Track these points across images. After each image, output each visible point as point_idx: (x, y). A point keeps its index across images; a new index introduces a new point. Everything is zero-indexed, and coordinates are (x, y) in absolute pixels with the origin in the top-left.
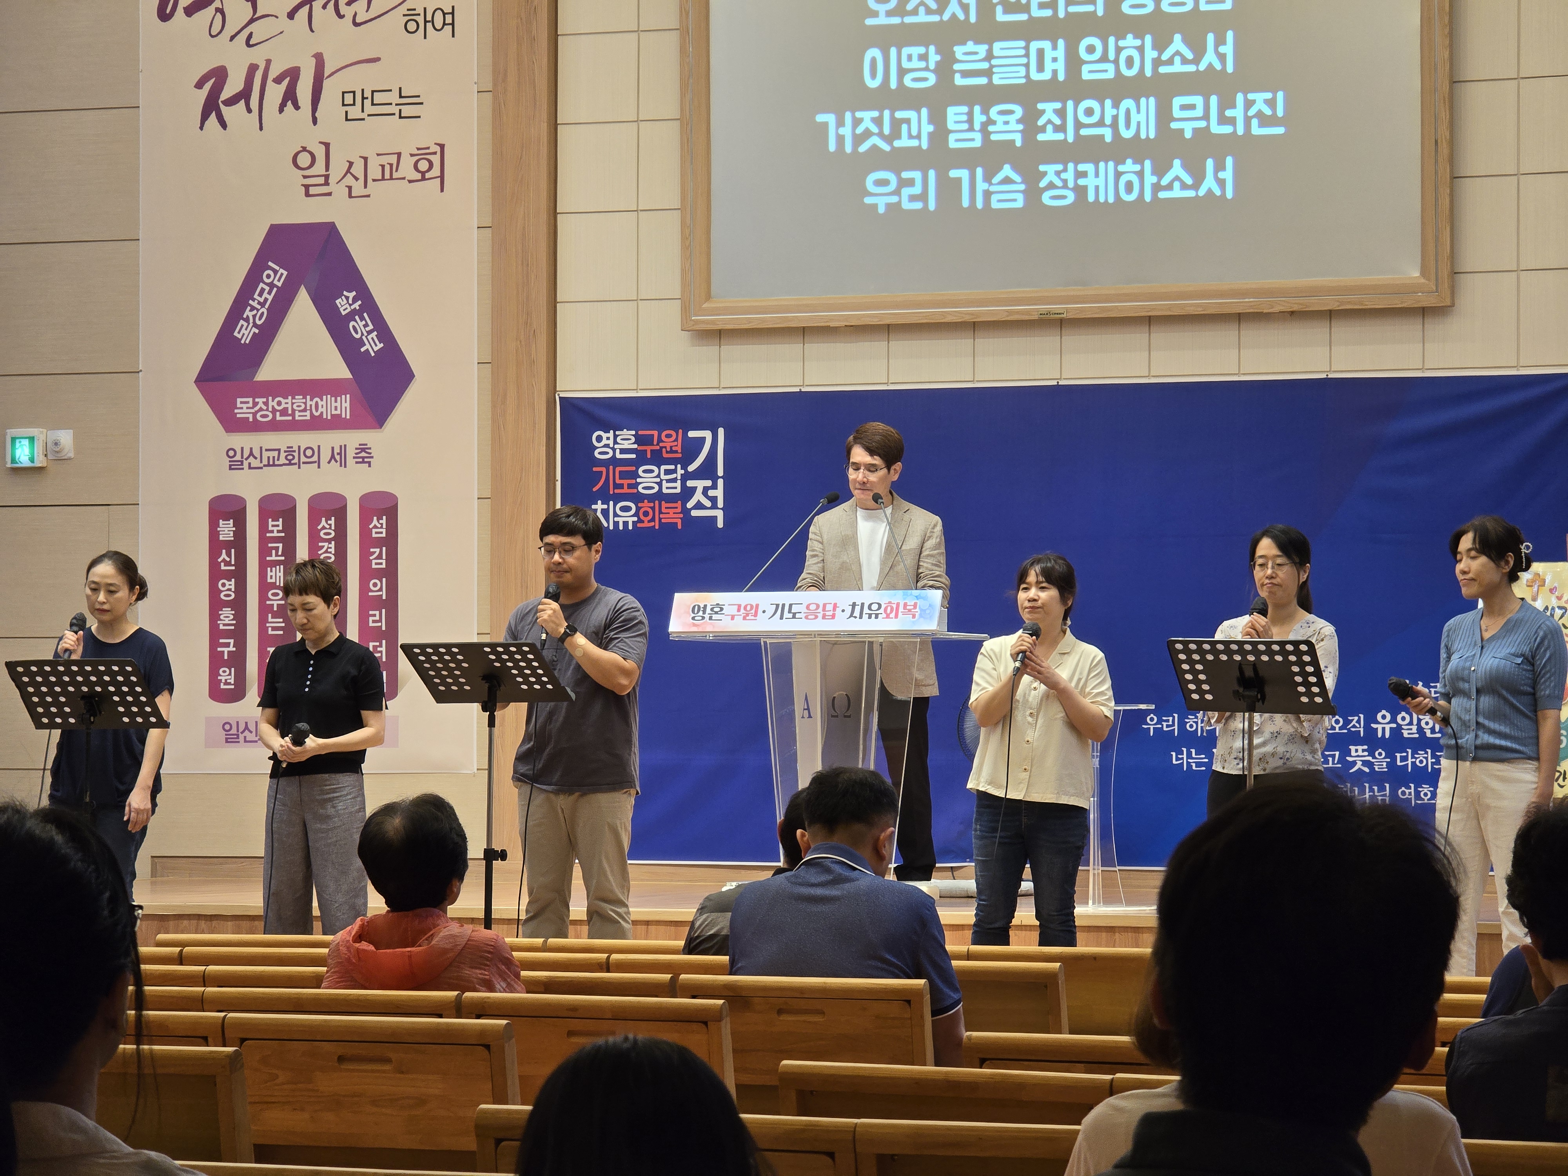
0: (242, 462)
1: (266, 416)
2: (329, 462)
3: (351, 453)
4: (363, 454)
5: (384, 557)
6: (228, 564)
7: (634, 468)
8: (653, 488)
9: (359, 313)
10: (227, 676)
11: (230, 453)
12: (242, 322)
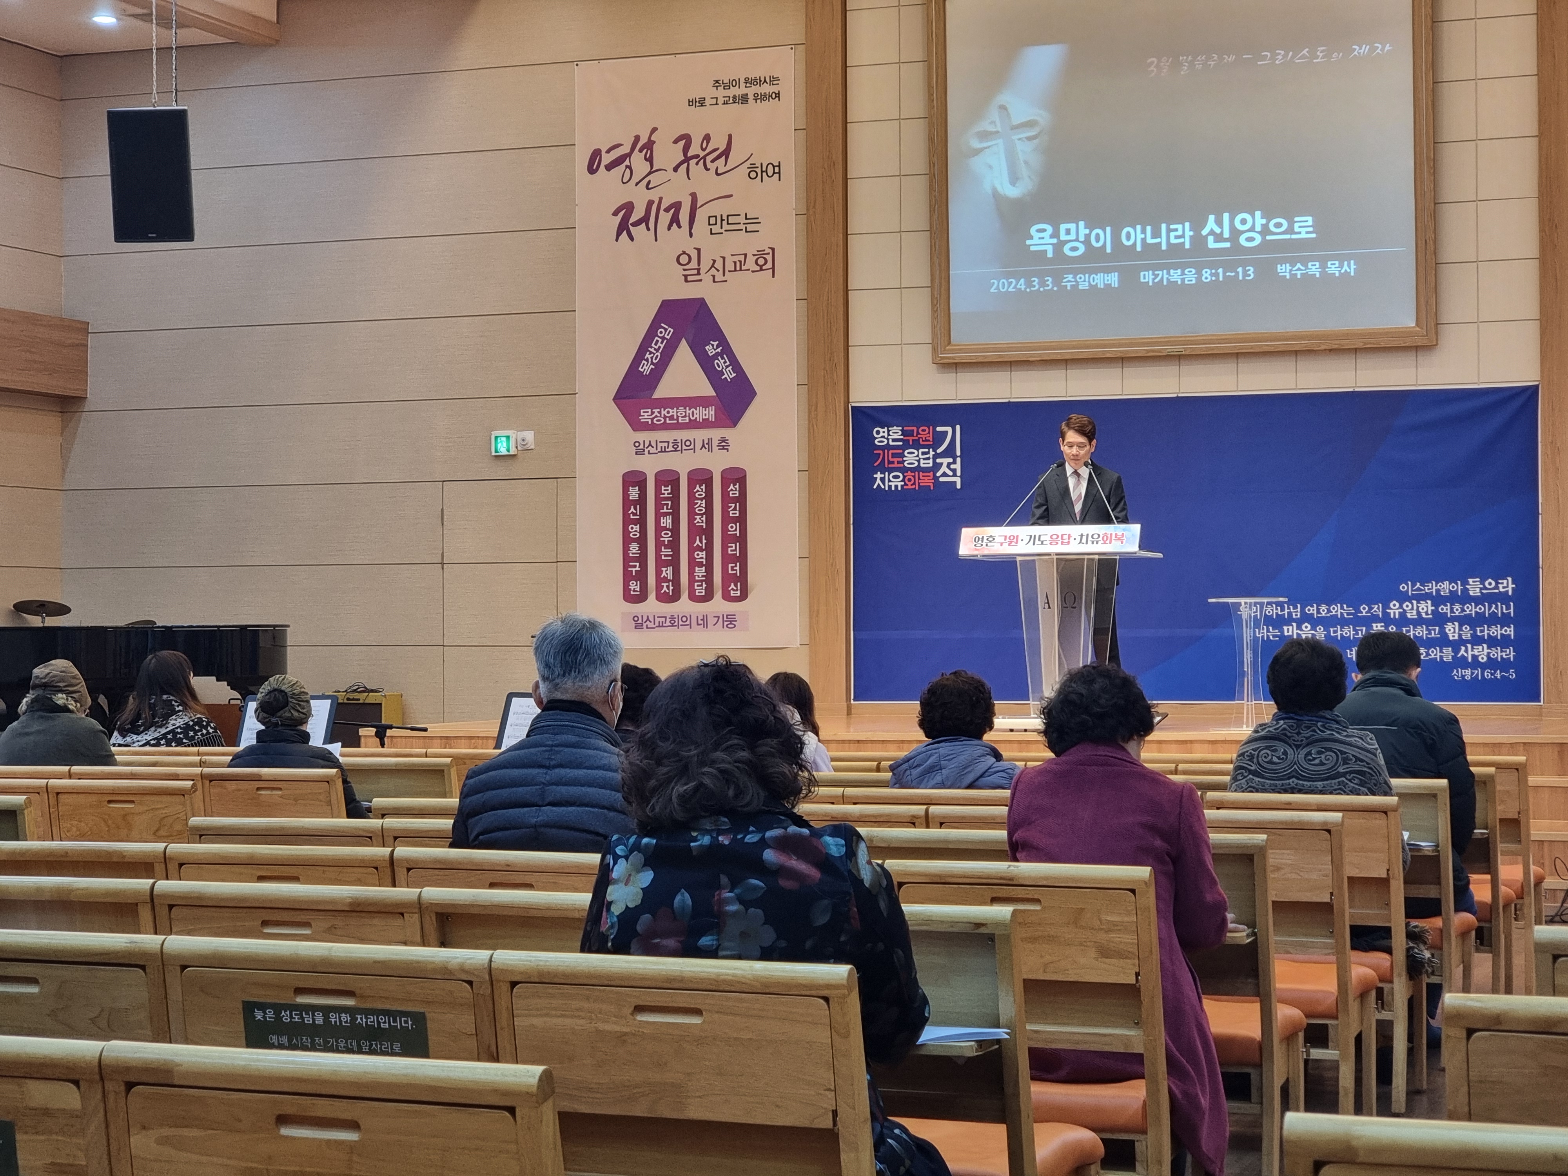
0: (644, 450)
1: (660, 420)
2: (701, 449)
3: (715, 443)
4: (723, 444)
5: (738, 509)
6: (635, 514)
7: (901, 451)
8: (914, 464)
9: (720, 355)
10: (635, 586)
11: (636, 444)
12: (644, 362)
